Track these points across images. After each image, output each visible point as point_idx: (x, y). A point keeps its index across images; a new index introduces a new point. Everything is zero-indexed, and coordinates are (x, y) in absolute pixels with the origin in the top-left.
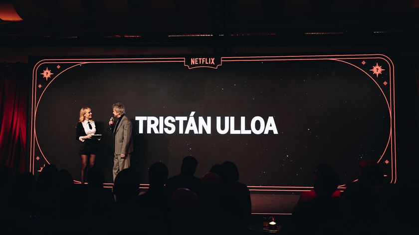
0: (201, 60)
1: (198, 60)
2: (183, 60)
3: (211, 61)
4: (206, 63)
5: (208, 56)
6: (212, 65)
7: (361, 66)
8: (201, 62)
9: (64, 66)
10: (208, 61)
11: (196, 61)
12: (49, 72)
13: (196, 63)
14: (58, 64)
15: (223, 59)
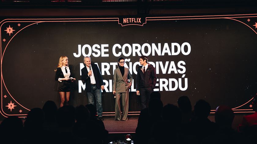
0: (131, 20)
1: (129, 20)
2: (117, 19)
3: (138, 20)
4: (135, 22)
5: (136, 17)
6: (139, 23)
7: (247, 23)
8: (131, 21)
9: (23, 25)
10: (136, 21)
11: (127, 20)
12: (11, 29)
13: (127, 22)
14: (18, 23)
15: (147, 19)
